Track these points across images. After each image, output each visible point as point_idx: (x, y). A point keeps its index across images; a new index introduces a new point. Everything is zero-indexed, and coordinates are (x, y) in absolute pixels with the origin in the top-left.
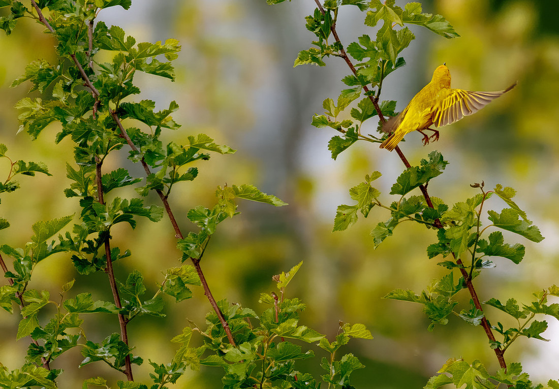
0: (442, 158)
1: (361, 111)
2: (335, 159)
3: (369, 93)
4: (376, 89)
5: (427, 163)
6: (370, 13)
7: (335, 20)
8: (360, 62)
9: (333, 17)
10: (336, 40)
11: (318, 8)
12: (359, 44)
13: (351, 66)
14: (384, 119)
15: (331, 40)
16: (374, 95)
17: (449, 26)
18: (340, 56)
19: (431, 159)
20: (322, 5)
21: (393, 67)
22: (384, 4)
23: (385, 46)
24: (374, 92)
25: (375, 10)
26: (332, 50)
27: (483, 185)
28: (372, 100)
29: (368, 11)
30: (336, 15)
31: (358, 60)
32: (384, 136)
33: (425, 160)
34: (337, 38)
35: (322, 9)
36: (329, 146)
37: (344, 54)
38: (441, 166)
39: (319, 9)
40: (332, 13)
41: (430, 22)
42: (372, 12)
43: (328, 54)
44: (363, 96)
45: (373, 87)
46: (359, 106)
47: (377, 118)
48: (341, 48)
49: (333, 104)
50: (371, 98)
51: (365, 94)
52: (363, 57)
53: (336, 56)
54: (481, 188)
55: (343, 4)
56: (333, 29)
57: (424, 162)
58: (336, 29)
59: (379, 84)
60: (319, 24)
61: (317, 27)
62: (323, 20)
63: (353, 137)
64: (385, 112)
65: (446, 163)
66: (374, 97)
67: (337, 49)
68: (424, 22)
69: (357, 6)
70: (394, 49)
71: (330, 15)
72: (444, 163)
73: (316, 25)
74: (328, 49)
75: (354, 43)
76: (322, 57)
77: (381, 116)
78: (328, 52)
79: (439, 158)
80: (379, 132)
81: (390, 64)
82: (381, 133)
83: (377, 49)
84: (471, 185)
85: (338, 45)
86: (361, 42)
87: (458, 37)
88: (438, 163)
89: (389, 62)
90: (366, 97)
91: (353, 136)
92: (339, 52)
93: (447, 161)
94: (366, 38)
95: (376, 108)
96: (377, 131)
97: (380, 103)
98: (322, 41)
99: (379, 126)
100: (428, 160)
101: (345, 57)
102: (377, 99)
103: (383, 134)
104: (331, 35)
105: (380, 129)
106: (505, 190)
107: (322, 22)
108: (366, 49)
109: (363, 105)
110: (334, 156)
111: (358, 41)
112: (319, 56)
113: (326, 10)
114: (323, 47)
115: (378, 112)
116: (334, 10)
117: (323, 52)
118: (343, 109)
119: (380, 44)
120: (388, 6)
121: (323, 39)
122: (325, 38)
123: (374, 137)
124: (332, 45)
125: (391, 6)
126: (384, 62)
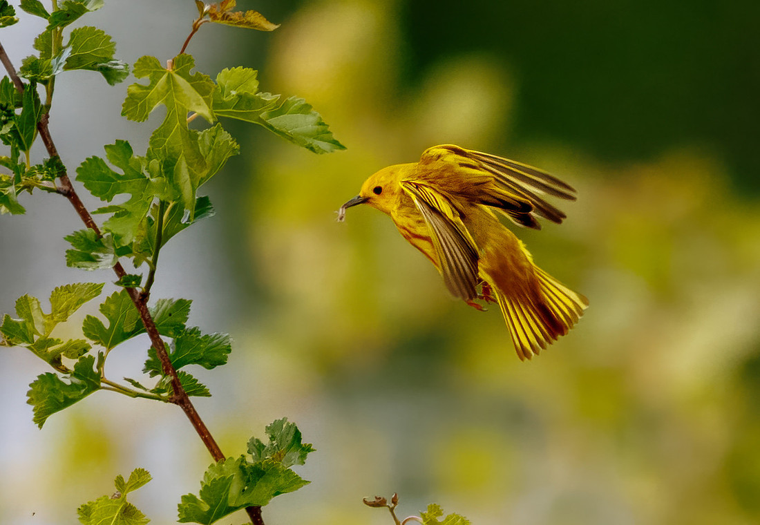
0: (297, 436)
1: (106, 324)
2: (41, 426)
3: (127, 281)
4: (144, 270)
5: (264, 446)
6: (134, 89)
7: (48, 107)
8: (106, 204)
9: (43, 101)
10: (51, 156)
11: (9, 76)
12: (106, 161)
13: (85, 215)
14: (161, 342)
15: (37, 153)
16: (138, 284)
17: (320, 124)
18: (58, 192)
19: (272, 438)
20: (17, 69)
21: (184, 220)
22: (169, 69)
23: (169, 168)
24: (138, 279)
25: (145, 80)
26: (40, 177)
27: (394, 501)
28: (133, 297)
29: (129, 85)
30: (50, 94)
31: (102, 199)
32: (161, 383)
33: (258, 441)
34: (51, 149)
35: (17, 80)
36: (29, 394)
37: (67, 188)
38: (295, 455)
39: (10, 81)
40: (41, 89)
41: (274, 114)
42: (140, 87)
43: (29, 188)
44: (111, 287)
45: (136, 266)
46: (104, 309)
47: (143, 341)
48: (62, 173)
49: (39, 308)
50: (131, 291)
51: (118, 283)
52: (113, 193)
53: (50, 190)
54: (392, 510)
55: (66, 68)
56: (42, 128)
57: (257, 447)
58: (52, 127)
59: (150, 259)
60: (10, 114)
61: (5, 122)
62: (19, 105)
63: (88, 381)
64: (164, 325)
65: (308, 449)
66: (139, 290)
67: (52, 175)
68: (261, 112)
69: (99, 74)
70: (192, 176)
71: (36, 95)
72: (303, 449)
73: (3, 118)
74: (31, 174)
75: (95, 158)
76: (17, 193)
77: (154, 335)
78: (31, 180)
79: (290, 438)
80: (148, 374)
81: (178, 211)
82: (153, 375)
83: (147, 175)
84: (365, 502)
85: (55, 166)
86: (112, 158)
87: (340, 151)
88: (289, 447)
89: (174, 208)
90: (120, 289)
91: (89, 379)
92: (57, 183)
93: (310, 445)
94: (124, 148)
95: (143, 317)
96: (145, 371)
97: (151, 305)
98: (18, 155)
99: (149, 358)
100: (265, 440)
101: (71, 195)
102: (145, 296)
103: (159, 377)
104: (38, 141)
105: (152, 367)
106: (447, 520)
107: (18, 111)
108: (121, 172)
109: (113, 307)
110: (40, 420)
111: (103, 155)
112: (11, 190)
113: (27, 82)
114: (18, 170)
115: (147, 324)
116: (45, 82)
117: (20, 181)
118: (64, 318)
119: (156, 164)
120: (177, 73)
121: (21, 152)
122: (23, 149)
123: (137, 385)
124: (41, 166)
125: (183, 74)
126: (163, 205)
